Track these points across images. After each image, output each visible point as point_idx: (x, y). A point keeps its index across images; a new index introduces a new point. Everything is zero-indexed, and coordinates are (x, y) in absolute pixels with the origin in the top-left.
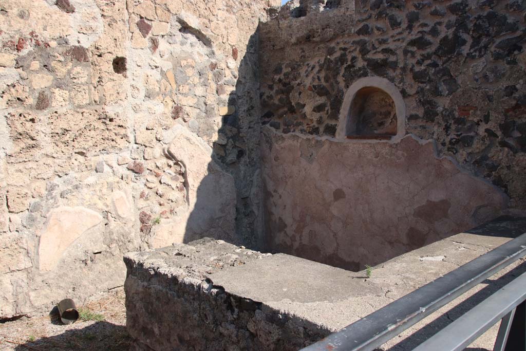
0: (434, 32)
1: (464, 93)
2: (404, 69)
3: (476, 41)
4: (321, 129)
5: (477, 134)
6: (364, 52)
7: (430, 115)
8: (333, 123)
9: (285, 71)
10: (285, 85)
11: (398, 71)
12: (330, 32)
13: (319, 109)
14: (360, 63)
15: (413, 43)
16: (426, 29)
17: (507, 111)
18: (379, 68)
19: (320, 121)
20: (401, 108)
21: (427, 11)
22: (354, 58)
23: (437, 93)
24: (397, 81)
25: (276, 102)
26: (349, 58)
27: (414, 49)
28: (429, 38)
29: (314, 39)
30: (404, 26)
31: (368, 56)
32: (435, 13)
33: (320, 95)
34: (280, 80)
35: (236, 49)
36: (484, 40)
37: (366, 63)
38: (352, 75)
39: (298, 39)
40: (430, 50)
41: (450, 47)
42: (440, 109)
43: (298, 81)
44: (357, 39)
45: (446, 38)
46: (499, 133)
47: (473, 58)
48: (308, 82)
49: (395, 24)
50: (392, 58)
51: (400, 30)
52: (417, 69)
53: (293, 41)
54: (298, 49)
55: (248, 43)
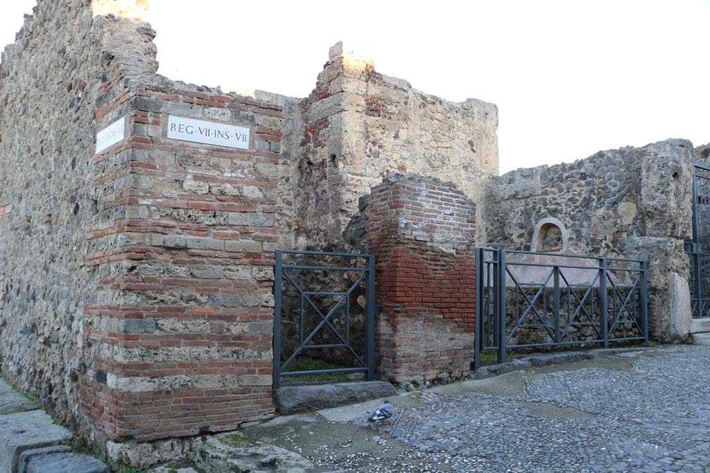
0: (580, 194)
1: (595, 225)
2: (566, 213)
3: (599, 199)
4: (522, 248)
5: (601, 247)
6: (545, 204)
7: (579, 237)
8: (528, 244)
9: (502, 215)
10: (501, 223)
11: (563, 215)
12: (527, 193)
13: (521, 236)
14: (543, 211)
15: (570, 200)
16: (576, 193)
17: (614, 234)
18: (554, 213)
19: (521, 244)
20: (566, 234)
21: (576, 184)
22: (540, 207)
23: (582, 226)
24: (562, 219)
25: (496, 233)
26: (537, 207)
27: (570, 203)
28: (577, 197)
29: (518, 196)
30: (565, 191)
31: (547, 207)
32: (579, 186)
33: (522, 228)
34: (498, 220)
36: (602, 200)
37: (546, 210)
38: (540, 216)
39: (509, 196)
40: (578, 204)
41: (587, 202)
42: (584, 234)
43: (509, 220)
44: (541, 197)
45: (585, 198)
46: (611, 245)
47: (598, 208)
48: (514, 221)
49: (561, 190)
50: (560, 208)
51: (563, 193)
52: (572, 213)
53: (506, 197)
54: (509, 202)
55: (478, 198)
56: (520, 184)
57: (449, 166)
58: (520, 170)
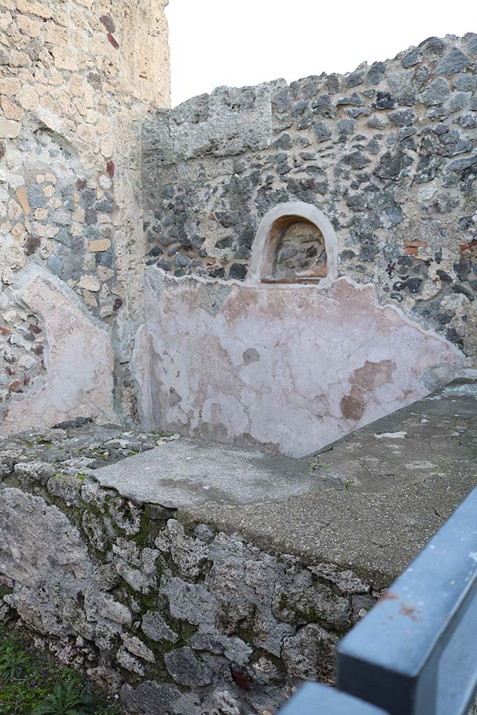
0: (373, 147)
1: (411, 224)
2: (335, 193)
3: (425, 159)
4: (227, 270)
5: (427, 277)
6: (283, 171)
7: (369, 252)
8: (243, 262)
9: (177, 194)
10: (177, 212)
11: (328, 196)
12: (238, 145)
13: (224, 243)
14: (277, 185)
15: (347, 160)
16: (362, 143)
17: (463, 248)
18: (305, 190)
19: (225, 261)
20: (334, 241)
21: (363, 121)
22: (269, 178)
23: (377, 225)
24: (326, 207)
25: (166, 235)
26: (264, 177)
27: (348, 168)
28: (366, 154)
29: (217, 152)
30: (335, 138)
31: (289, 176)
32: (371, 126)
33: (225, 225)
34: (171, 206)
35: (111, 162)
36: (433, 162)
37: (285, 185)
38: (269, 197)
39: (195, 152)
40: (368, 170)
41: (393, 167)
42: (381, 245)
43: (196, 207)
44: (273, 153)
45: (388, 156)
46: (453, 275)
47: (421, 182)
48: (208, 209)
49: (323, 137)
50: (319, 179)
51: (329, 143)
52: (352, 193)
53: (189, 154)
54: (195, 166)
55: (127, 155)
56: (220, 123)
57: (53, 70)
58: (223, 92)
